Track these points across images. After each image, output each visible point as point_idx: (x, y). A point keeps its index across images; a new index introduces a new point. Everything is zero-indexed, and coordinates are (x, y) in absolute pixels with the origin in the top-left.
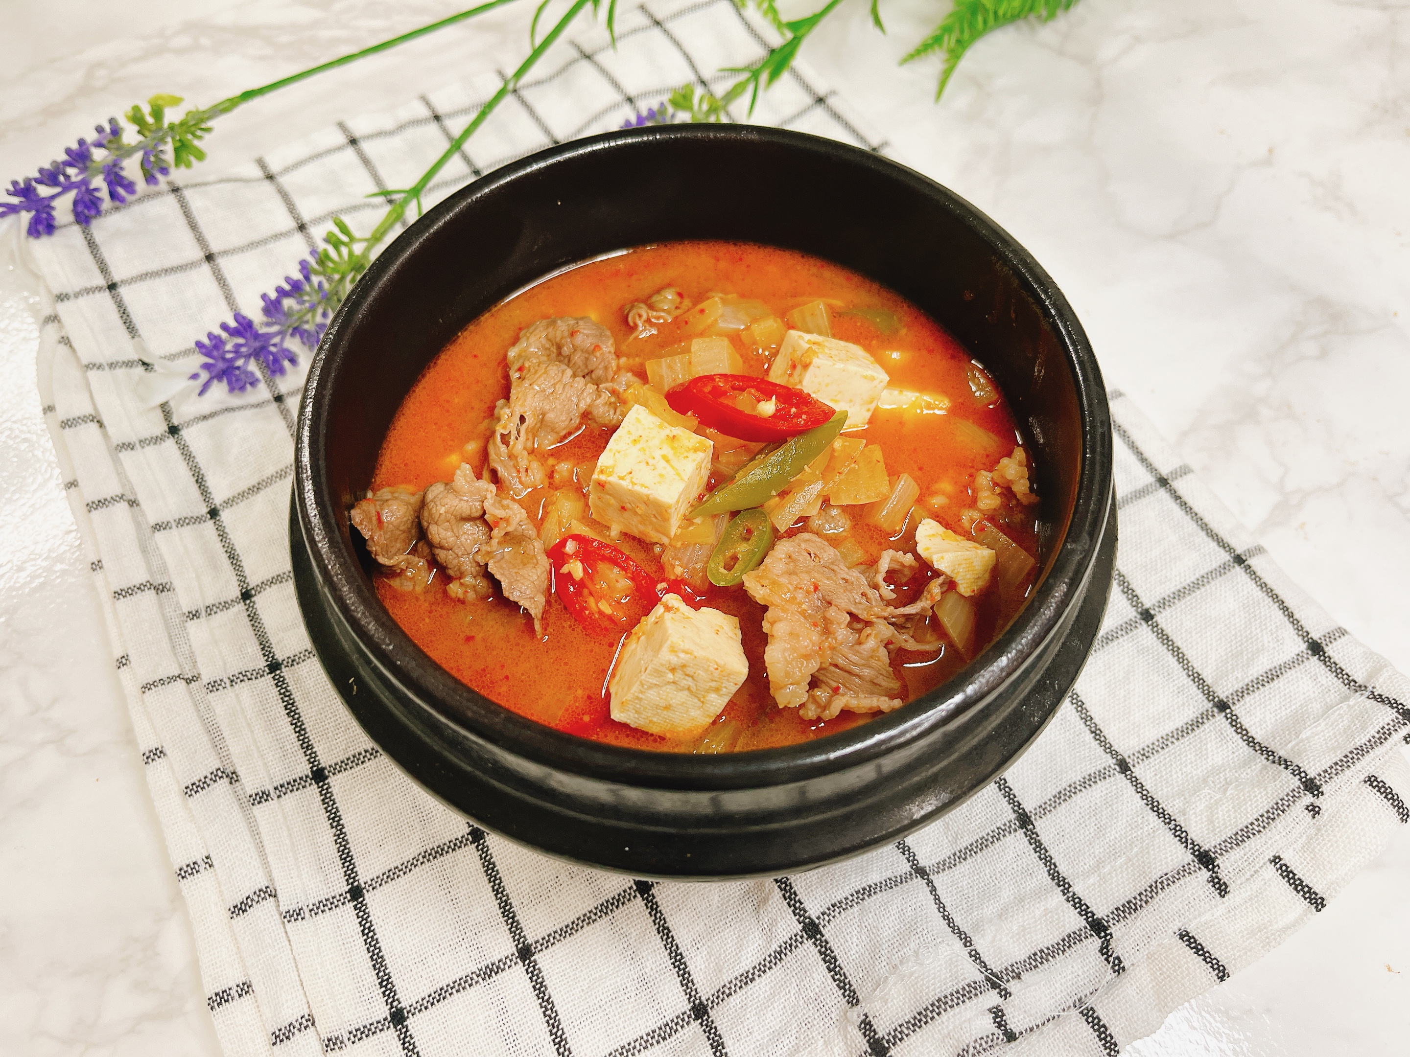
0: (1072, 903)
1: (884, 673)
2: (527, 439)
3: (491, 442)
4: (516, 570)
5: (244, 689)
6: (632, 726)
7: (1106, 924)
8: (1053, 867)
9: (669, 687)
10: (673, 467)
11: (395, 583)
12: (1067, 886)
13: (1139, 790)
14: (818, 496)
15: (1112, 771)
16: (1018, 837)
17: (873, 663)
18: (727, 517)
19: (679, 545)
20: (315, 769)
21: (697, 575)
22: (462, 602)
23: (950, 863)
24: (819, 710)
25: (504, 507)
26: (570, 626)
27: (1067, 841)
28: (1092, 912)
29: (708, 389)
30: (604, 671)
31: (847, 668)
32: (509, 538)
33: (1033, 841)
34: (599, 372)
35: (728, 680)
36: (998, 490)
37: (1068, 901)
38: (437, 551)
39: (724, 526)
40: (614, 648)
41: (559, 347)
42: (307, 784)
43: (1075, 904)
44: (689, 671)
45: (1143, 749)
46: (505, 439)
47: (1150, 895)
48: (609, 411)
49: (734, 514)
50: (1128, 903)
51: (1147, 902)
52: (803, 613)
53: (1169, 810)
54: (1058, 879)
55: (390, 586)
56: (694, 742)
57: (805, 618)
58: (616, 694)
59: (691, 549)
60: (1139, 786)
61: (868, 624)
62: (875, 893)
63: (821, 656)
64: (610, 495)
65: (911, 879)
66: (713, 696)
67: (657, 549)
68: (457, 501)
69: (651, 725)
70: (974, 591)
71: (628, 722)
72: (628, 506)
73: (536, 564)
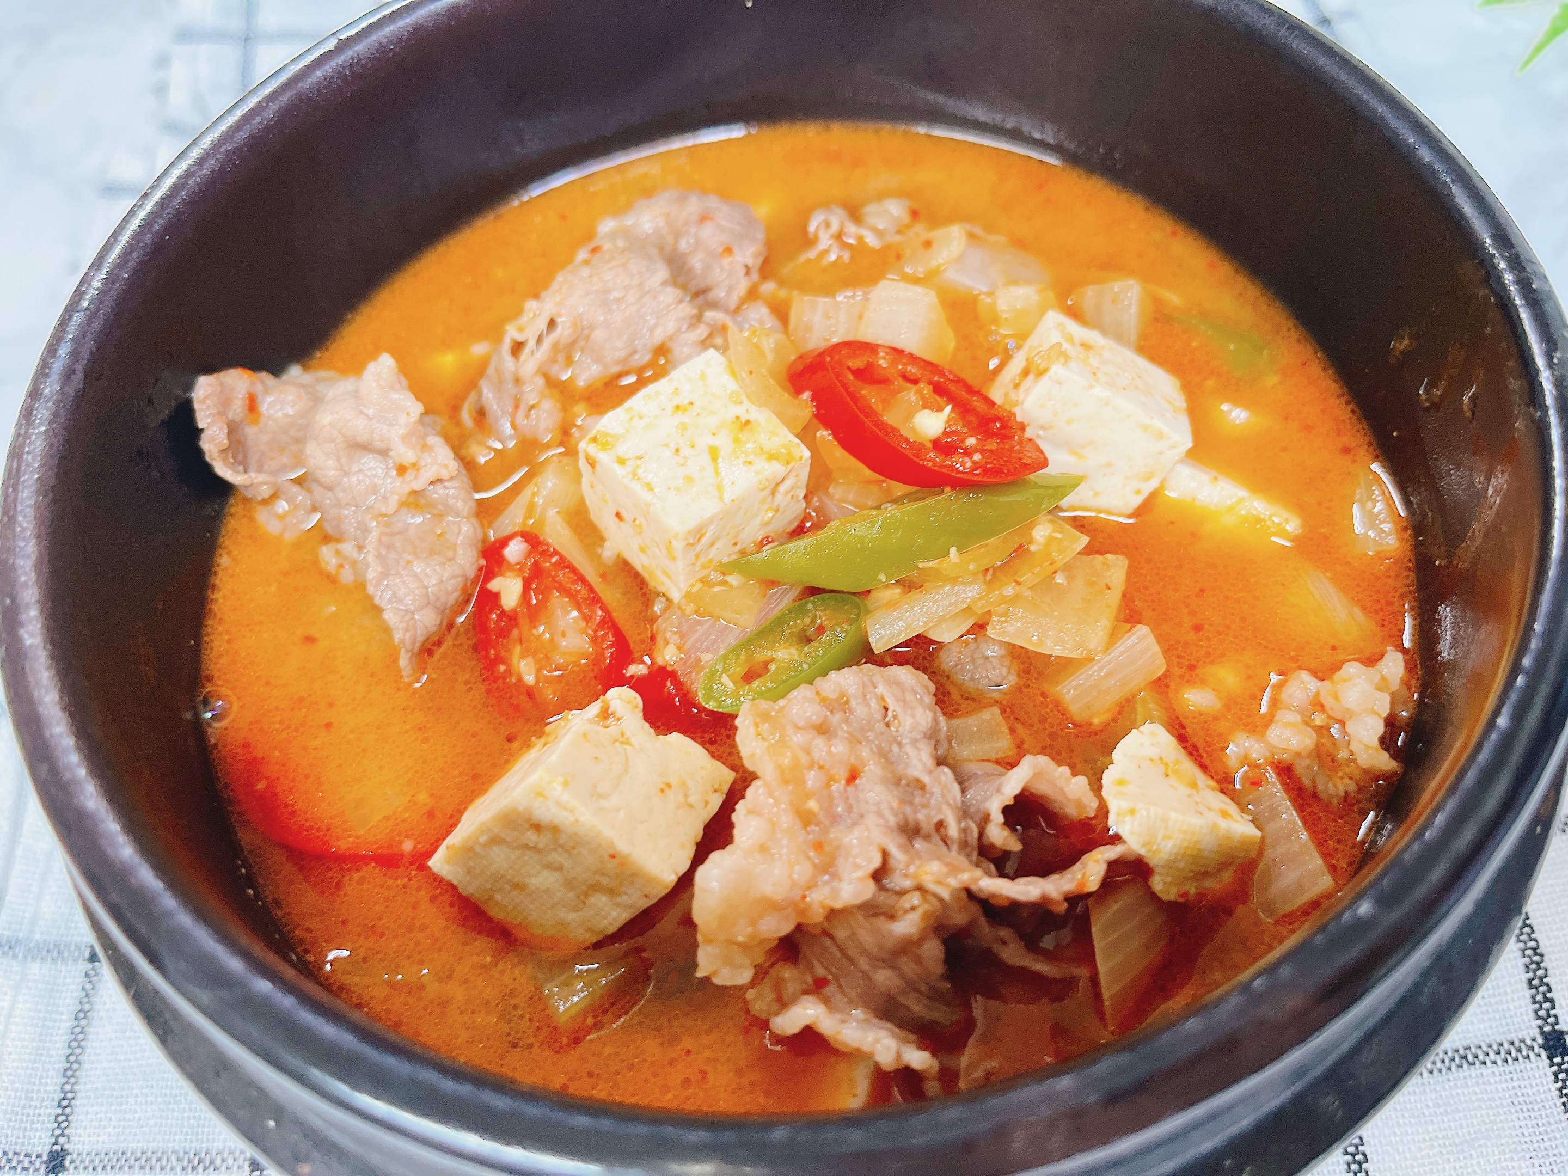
1: (926, 989)
4: (409, 558)
10: (717, 473)
11: (261, 516)
17: (908, 964)
18: (793, 593)
19: (690, 608)
21: (697, 673)
22: (332, 580)
24: (774, 1006)
25: (425, 447)
26: (466, 683)
29: (856, 363)
31: (851, 954)
34: (718, 293)
35: (631, 885)
39: (781, 607)
44: (563, 840)
46: (517, 348)
49: (813, 591)
52: (805, 816)
57: (806, 826)
64: (603, 484)
66: (601, 899)
67: (658, 605)
68: (355, 413)
69: (491, 903)
70: (1183, 895)
71: (457, 883)
72: (624, 513)
73: (449, 560)
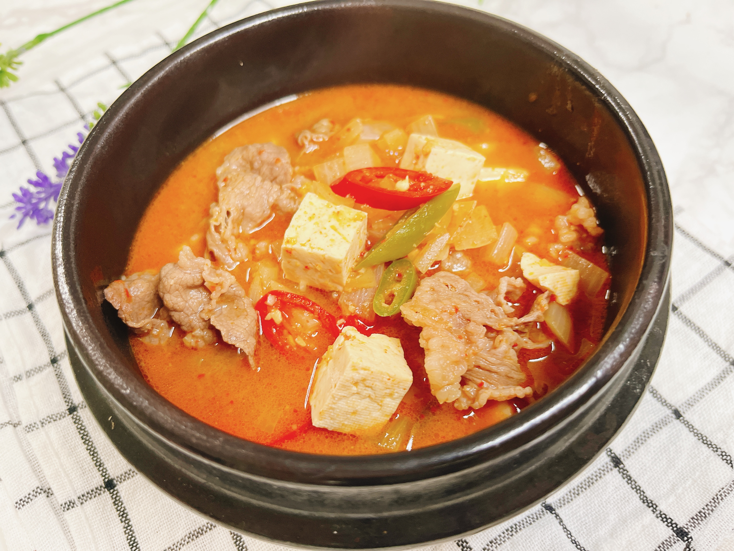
0: (660, 518)
1: (514, 368)
2: (234, 228)
3: (208, 233)
4: (232, 321)
5: (51, 428)
6: (330, 429)
7: (686, 531)
8: (642, 493)
9: (354, 397)
10: (340, 234)
11: (146, 340)
12: (654, 506)
13: (691, 430)
14: (447, 244)
15: (670, 419)
16: (614, 475)
17: (507, 361)
18: (383, 267)
19: (350, 290)
20: (106, 480)
21: (365, 311)
22: (195, 349)
23: (568, 498)
24: (470, 402)
25: (218, 275)
26: (276, 359)
27: (648, 473)
28: (675, 524)
29: (359, 178)
30: (305, 390)
31: (488, 368)
32: (224, 298)
33: (625, 476)
34: (281, 178)
35: (398, 387)
36: (573, 228)
37: (658, 517)
38: (173, 313)
39: (381, 273)
40: (310, 371)
41: (251, 164)
42: (102, 492)
43: (663, 518)
44: (368, 383)
45: (688, 400)
46: (217, 228)
47: (714, 505)
48: (290, 203)
49: (388, 264)
50: (700, 513)
51: (712, 511)
52: (449, 329)
53: (715, 442)
54: (647, 502)
55: (142, 343)
56: (378, 436)
57: (452, 333)
58: (315, 406)
59: (359, 292)
60: (690, 427)
61: (499, 332)
62: (520, 529)
63: (468, 361)
64: (296, 259)
65: (544, 515)
66: (388, 400)
67: (335, 295)
68: (182, 274)
69: (343, 427)
70: (568, 301)
71: (326, 427)
72: (310, 265)
73: (247, 315)
